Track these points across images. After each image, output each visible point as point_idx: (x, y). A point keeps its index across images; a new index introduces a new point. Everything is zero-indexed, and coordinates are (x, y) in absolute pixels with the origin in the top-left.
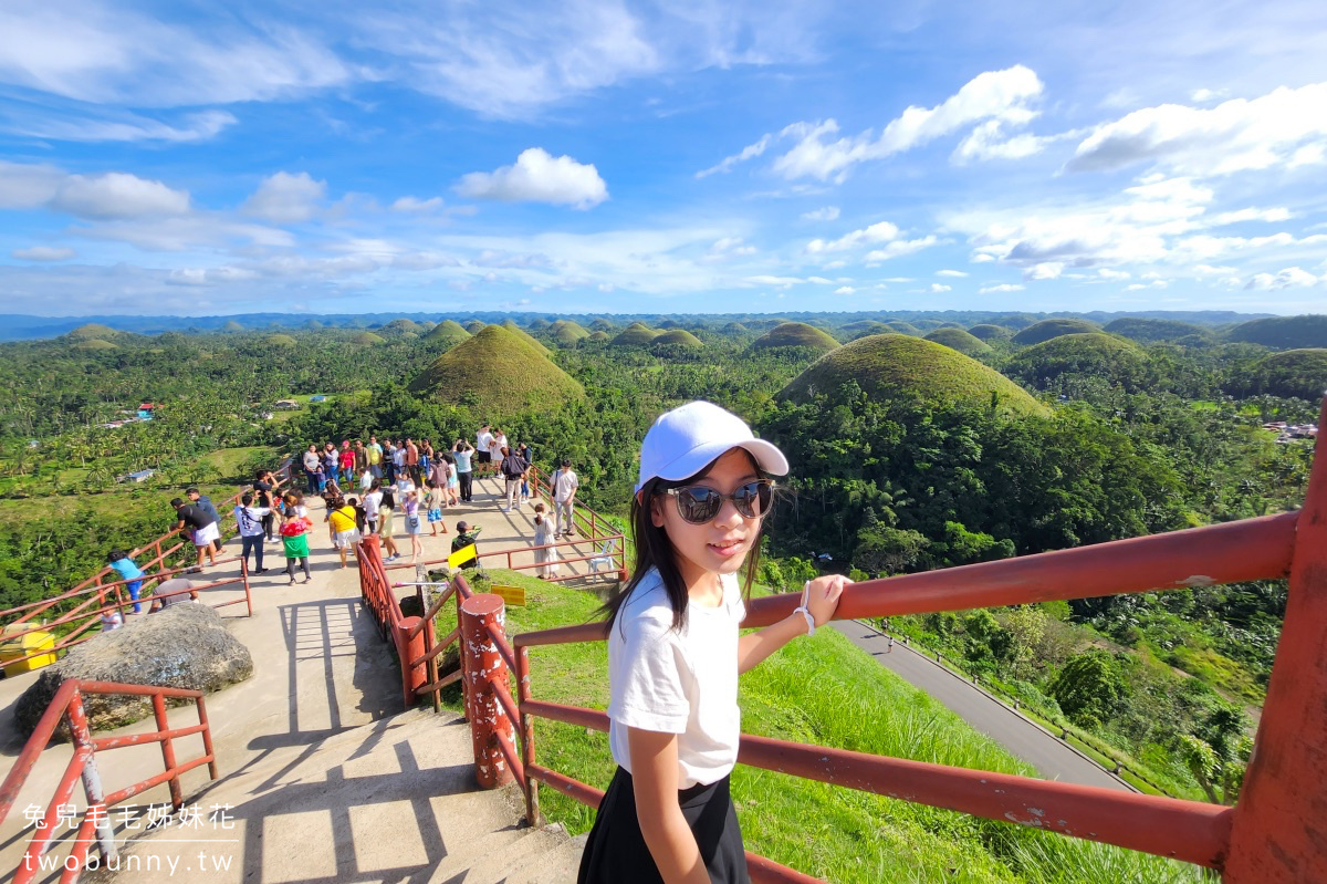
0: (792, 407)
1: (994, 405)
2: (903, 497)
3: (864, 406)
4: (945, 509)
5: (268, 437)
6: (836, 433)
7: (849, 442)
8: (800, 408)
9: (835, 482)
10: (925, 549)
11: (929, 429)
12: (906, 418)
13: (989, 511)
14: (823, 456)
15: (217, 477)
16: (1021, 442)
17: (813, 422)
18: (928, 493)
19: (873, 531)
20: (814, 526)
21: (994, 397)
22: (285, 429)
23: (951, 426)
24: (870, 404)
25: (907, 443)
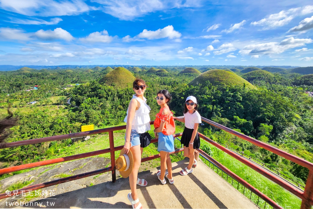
0: (193, 87)
1: (244, 86)
2: (222, 109)
3: (211, 87)
4: (233, 113)
5: (65, 94)
6: (204, 93)
7: (208, 96)
8: (195, 87)
9: (205, 106)
10: (229, 123)
11: (228, 93)
12: (222, 90)
13: (244, 113)
14: (201, 99)
15: (52, 103)
16: (252, 96)
17: (198, 91)
18: (229, 109)
19: (215, 118)
22: (69, 92)
23: (234, 92)
24: (212, 86)
25: (223, 96)
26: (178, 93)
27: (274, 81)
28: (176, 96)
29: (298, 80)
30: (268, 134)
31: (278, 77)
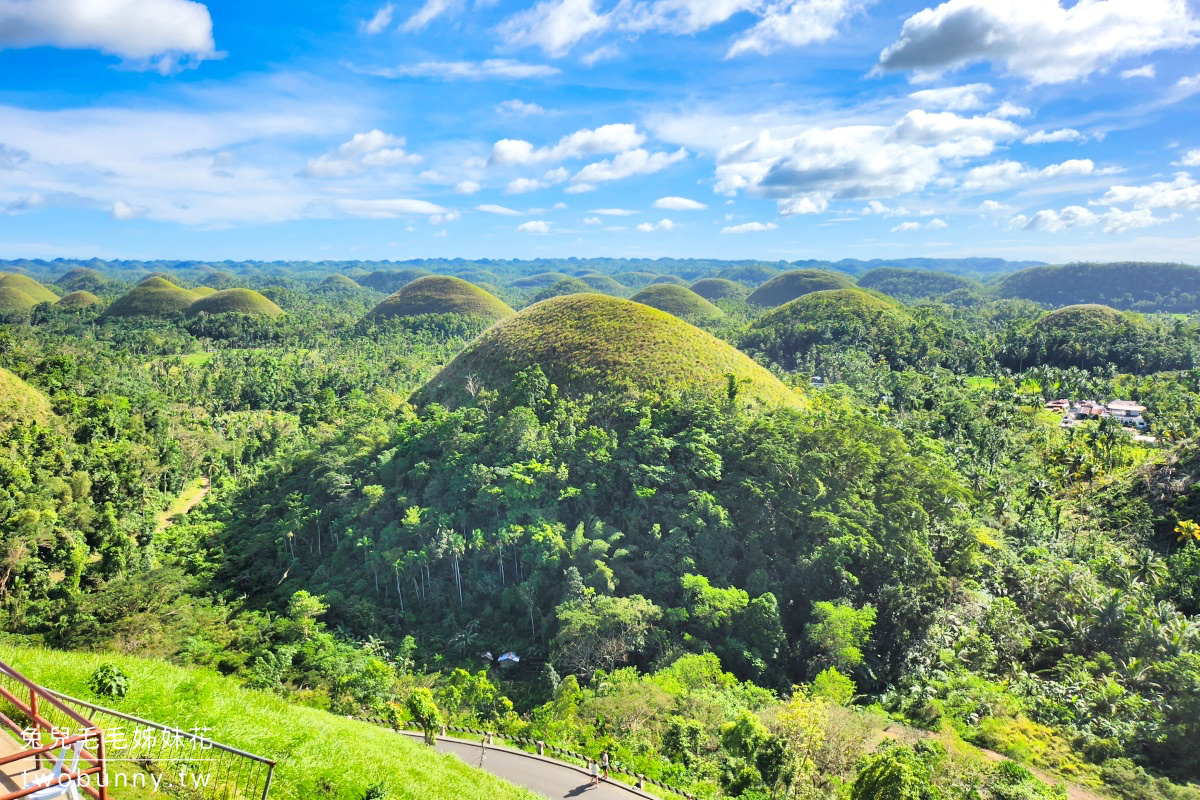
0: (441, 412)
1: (732, 394)
2: (620, 543)
3: (553, 406)
4: (679, 557)
6: (513, 450)
7: (535, 465)
8: (455, 414)
9: (519, 531)
10: (656, 623)
11: (649, 436)
12: (615, 421)
13: (738, 554)
14: (496, 490)
16: (773, 447)
17: (477, 435)
18: (653, 534)
19: (578, 606)
20: (488, 609)
21: (731, 384)
23: (678, 429)
24: (562, 402)
25: (620, 459)
26: (341, 461)
27: (915, 351)
28: (330, 483)
29: (1020, 339)
30: (855, 654)
31: (931, 324)
